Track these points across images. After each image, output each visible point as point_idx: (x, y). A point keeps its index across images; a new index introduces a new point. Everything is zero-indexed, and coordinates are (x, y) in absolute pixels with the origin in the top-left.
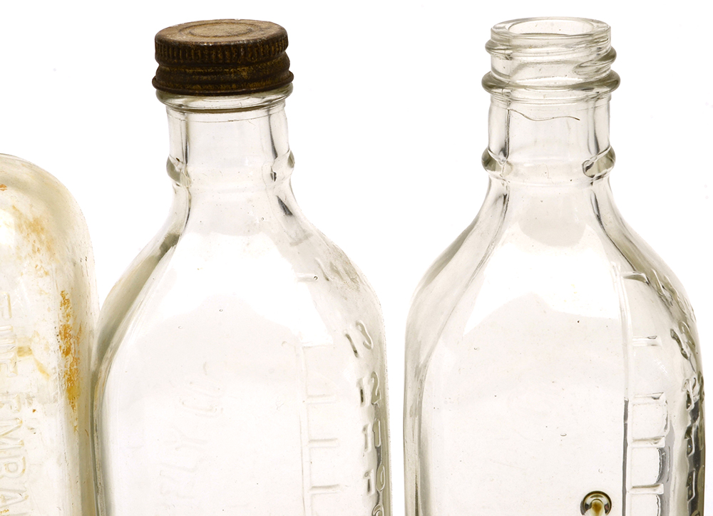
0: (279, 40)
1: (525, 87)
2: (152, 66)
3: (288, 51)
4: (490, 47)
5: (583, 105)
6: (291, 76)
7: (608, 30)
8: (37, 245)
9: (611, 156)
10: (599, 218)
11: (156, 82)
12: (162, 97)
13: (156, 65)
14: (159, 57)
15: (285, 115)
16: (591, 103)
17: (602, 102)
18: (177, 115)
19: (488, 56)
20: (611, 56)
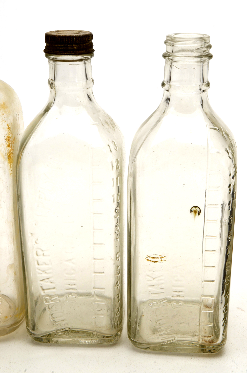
0: (90, 37)
1: (178, 56)
2: (44, 45)
3: (93, 41)
4: (166, 42)
5: (199, 64)
6: (94, 50)
7: (209, 37)
8: (4, 113)
9: (208, 84)
10: (202, 105)
11: (45, 51)
12: (47, 56)
13: (45, 44)
14: (47, 41)
15: (91, 65)
16: (202, 63)
17: (206, 64)
18: (52, 62)
19: (165, 45)
20: (210, 47)
